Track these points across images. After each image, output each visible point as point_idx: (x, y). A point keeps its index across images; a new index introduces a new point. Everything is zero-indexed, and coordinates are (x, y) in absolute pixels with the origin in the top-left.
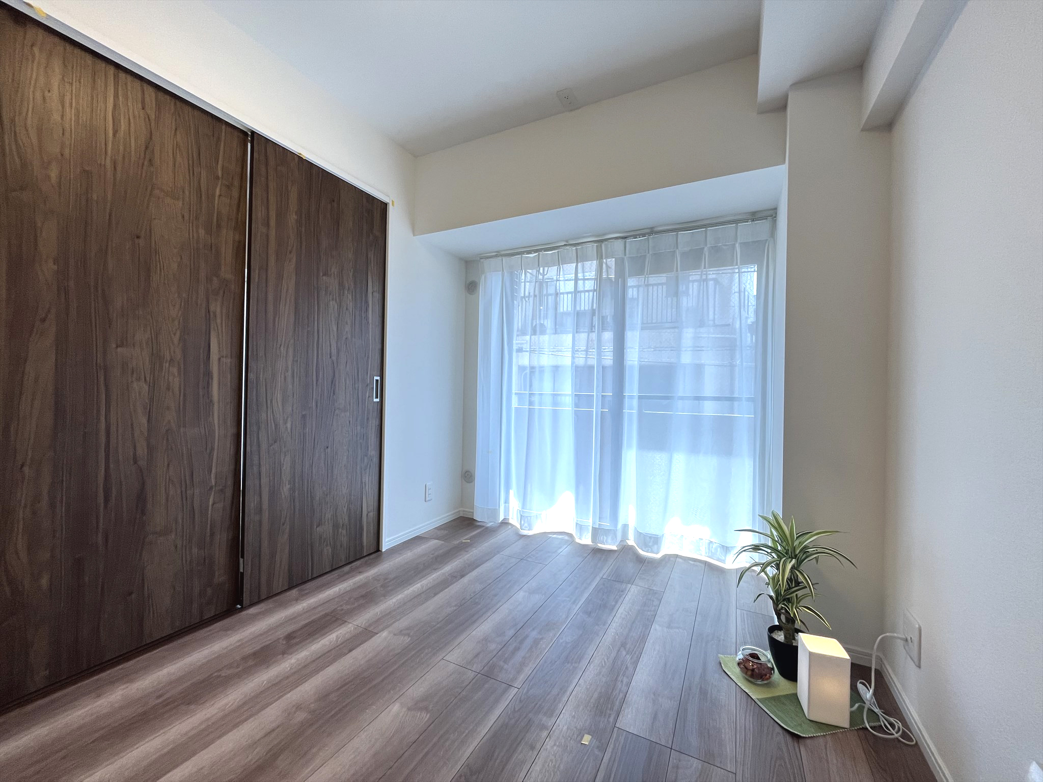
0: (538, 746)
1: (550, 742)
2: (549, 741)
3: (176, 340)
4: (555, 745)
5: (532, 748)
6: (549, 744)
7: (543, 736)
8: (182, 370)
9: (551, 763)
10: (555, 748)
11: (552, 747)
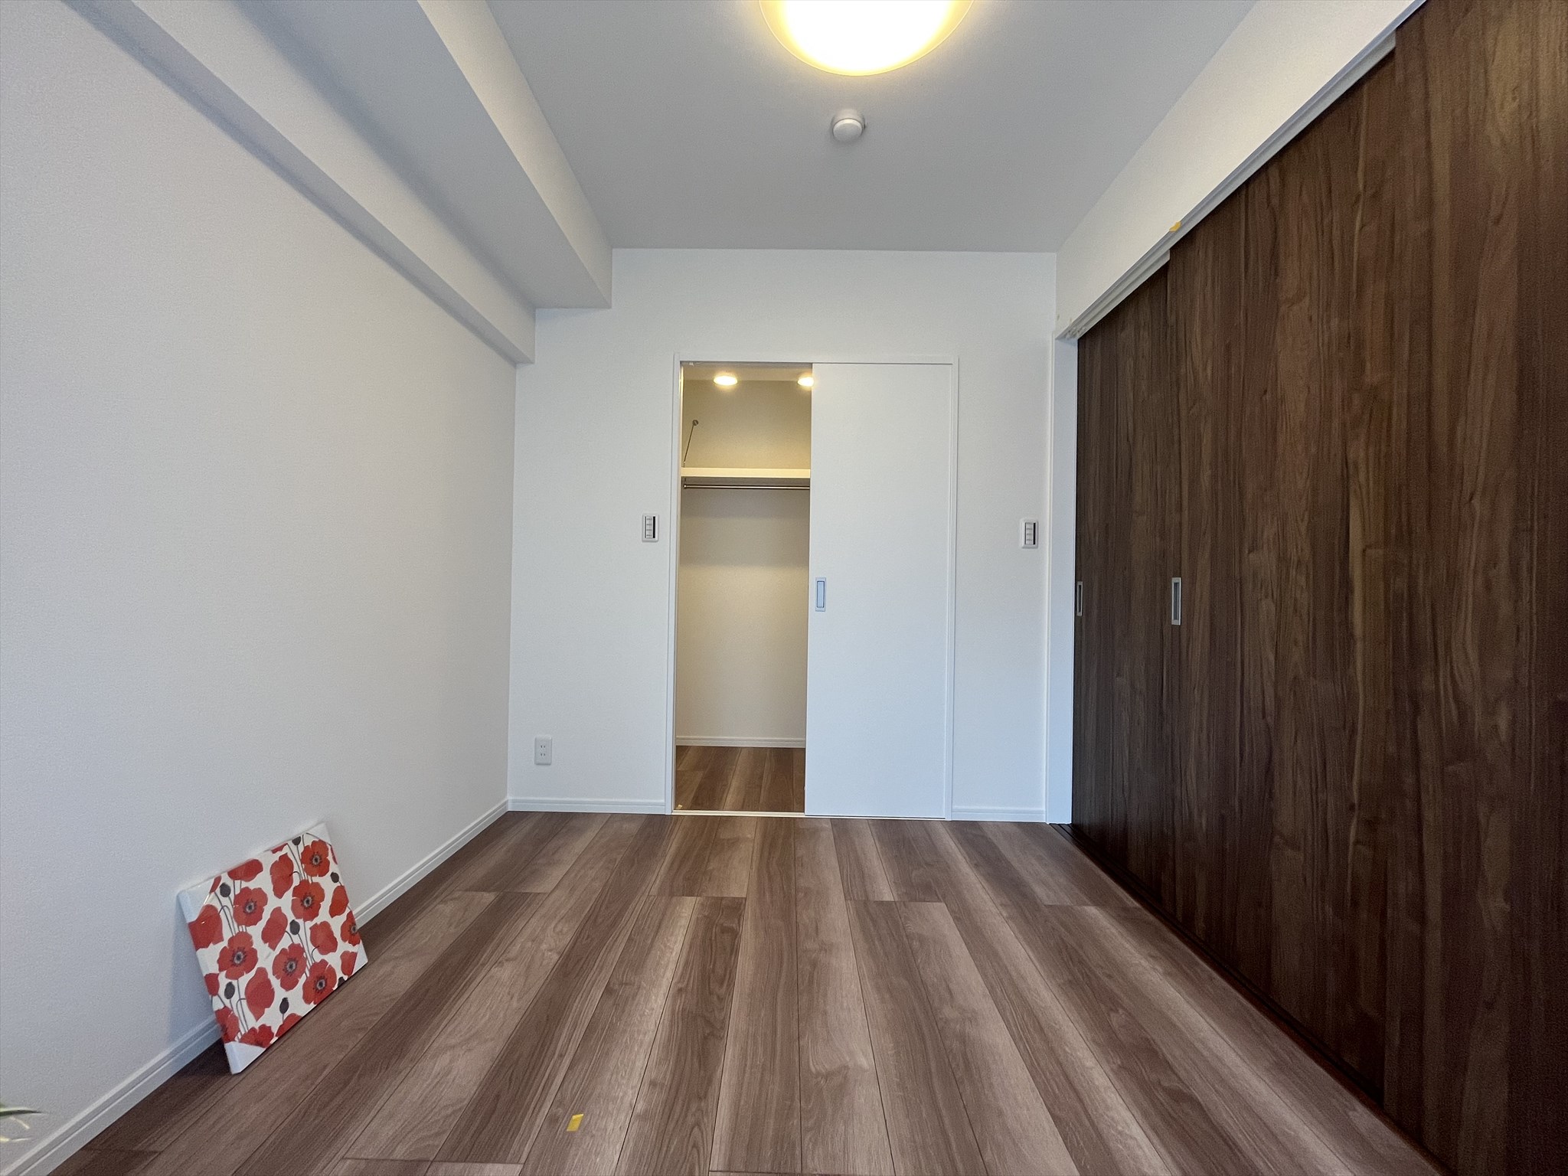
0: (645, 1088)
1: (630, 1099)
2: (632, 1099)
3: (1303, 528)
4: (622, 1098)
5: (653, 1084)
6: (630, 1096)
7: (641, 1102)
8: (1311, 577)
9: (623, 1075)
10: (621, 1094)
11: (625, 1093)
